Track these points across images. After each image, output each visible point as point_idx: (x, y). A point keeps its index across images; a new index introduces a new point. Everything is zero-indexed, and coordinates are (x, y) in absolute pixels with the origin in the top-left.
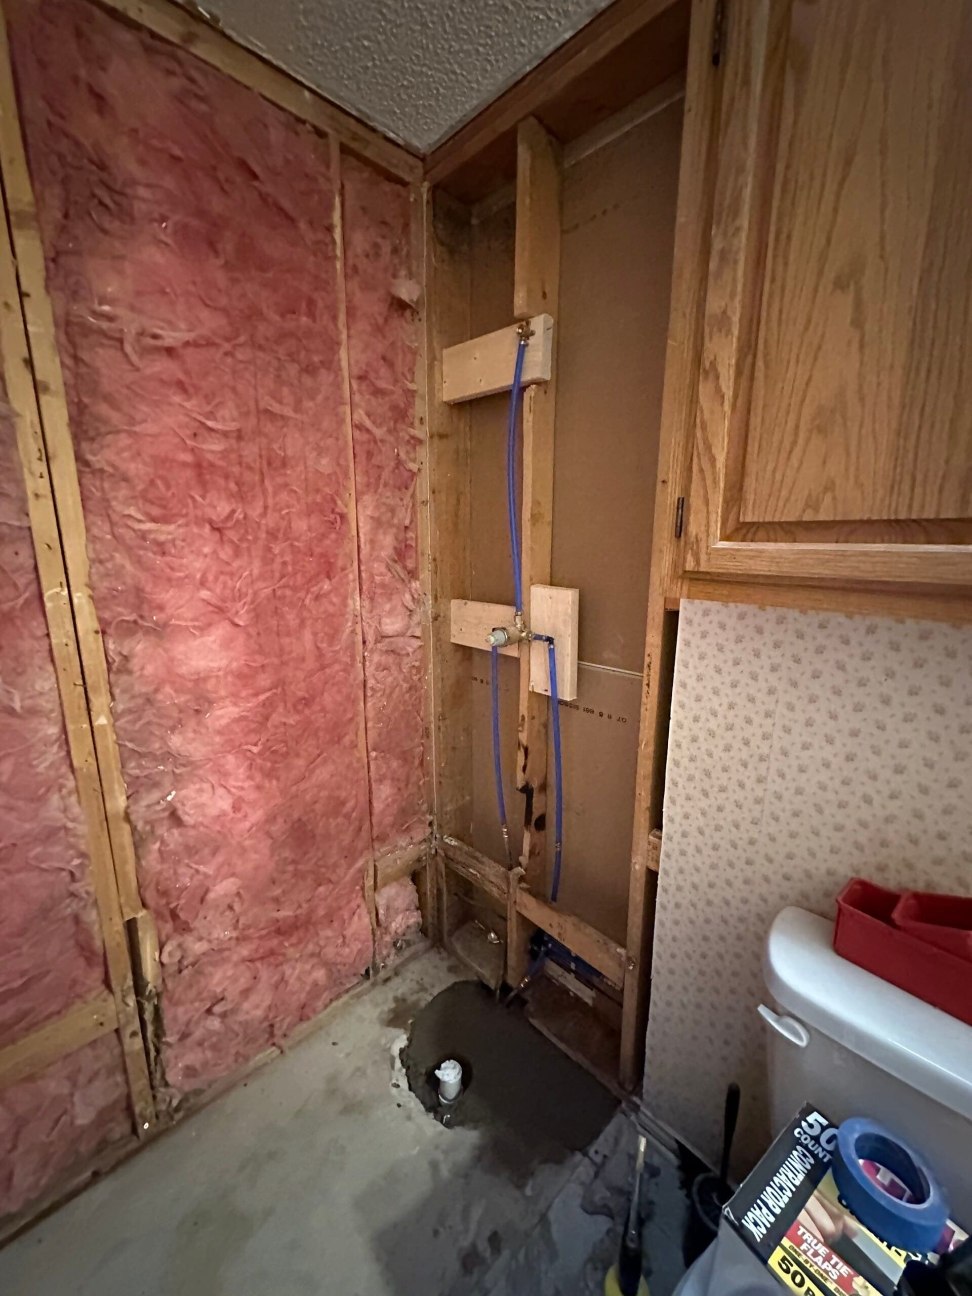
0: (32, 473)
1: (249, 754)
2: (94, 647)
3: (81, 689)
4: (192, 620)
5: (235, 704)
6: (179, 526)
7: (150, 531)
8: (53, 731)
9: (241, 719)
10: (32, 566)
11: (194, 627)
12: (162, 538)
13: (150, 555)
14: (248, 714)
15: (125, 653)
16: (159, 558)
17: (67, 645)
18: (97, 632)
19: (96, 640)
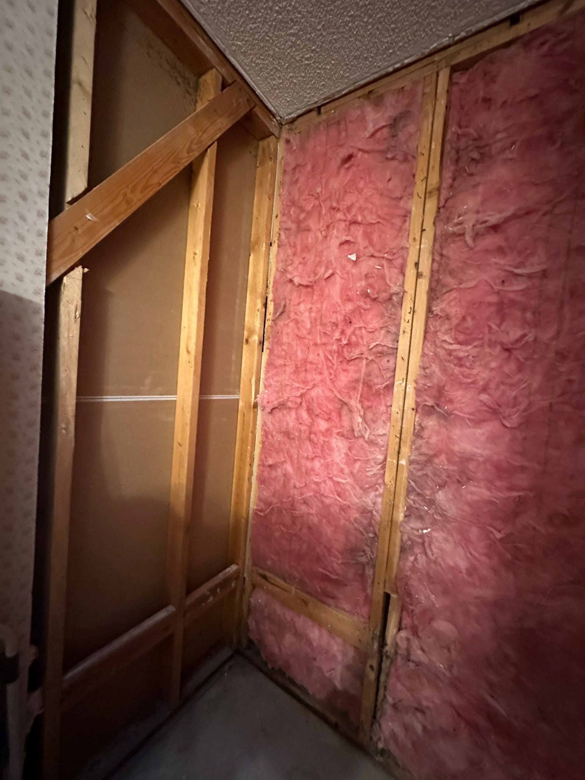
0: (405, 320)
1: (491, 536)
2: (409, 418)
3: (398, 440)
4: (470, 414)
5: (489, 489)
6: (475, 347)
7: (455, 350)
8: (380, 457)
9: (491, 503)
10: (393, 369)
11: (469, 420)
12: (461, 354)
13: (452, 366)
14: (498, 502)
15: (423, 425)
16: (457, 368)
17: (398, 413)
18: (413, 409)
19: (411, 414)
